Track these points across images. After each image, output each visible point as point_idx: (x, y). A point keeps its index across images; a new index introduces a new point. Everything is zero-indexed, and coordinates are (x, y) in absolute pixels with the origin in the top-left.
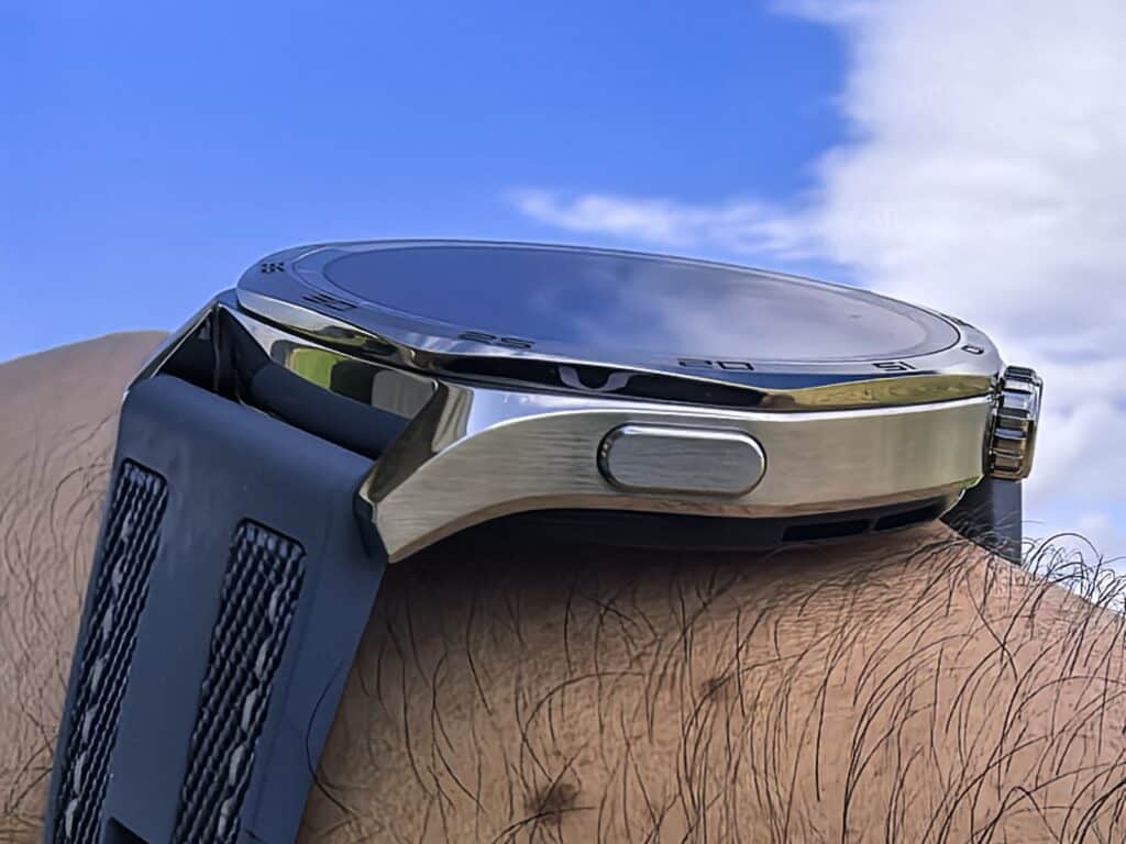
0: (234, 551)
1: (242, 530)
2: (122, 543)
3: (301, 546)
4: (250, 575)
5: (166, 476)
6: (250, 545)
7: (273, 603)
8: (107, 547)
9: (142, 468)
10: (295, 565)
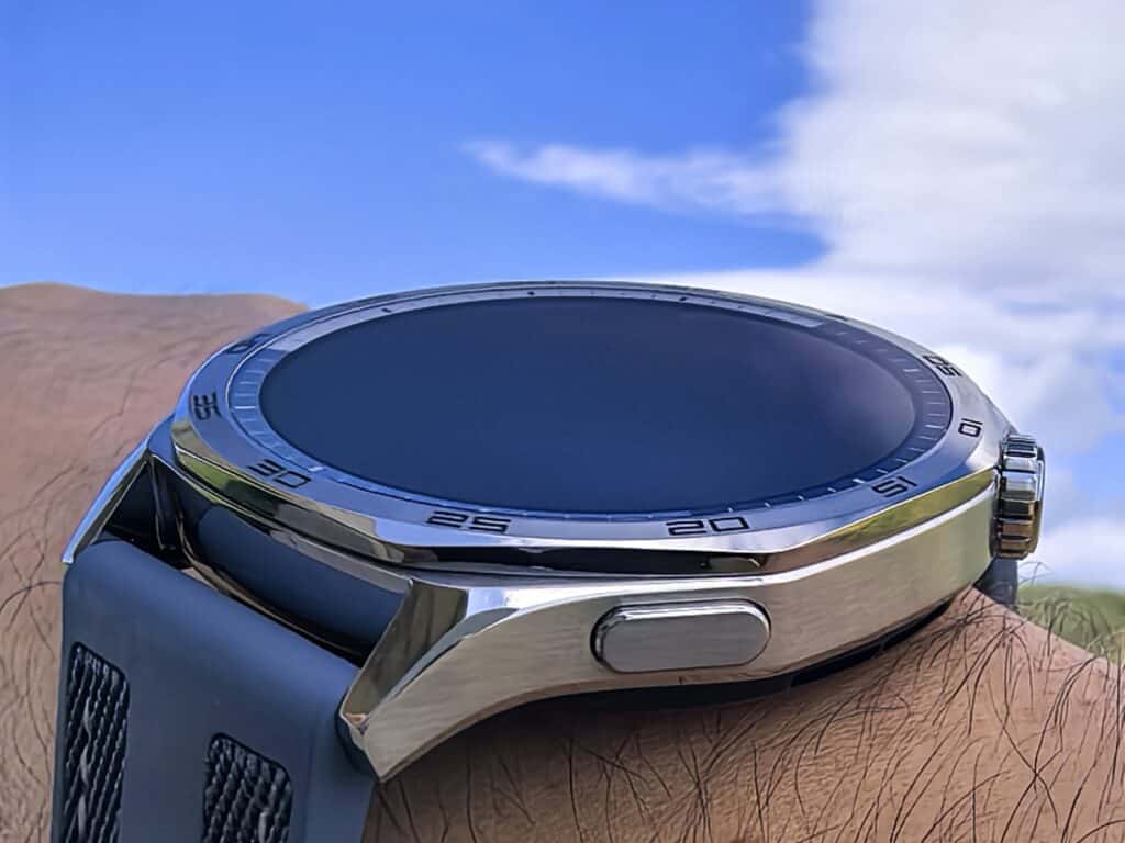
0: (212, 765)
1: (217, 743)
2: (84, 732)
3: (284, 770)
4: (233, 793)
5: (125, 671)
6: (228, 764)
7: (262, 825)
8: (69, 733)
9: (95, 655)
10: (281, 791)
